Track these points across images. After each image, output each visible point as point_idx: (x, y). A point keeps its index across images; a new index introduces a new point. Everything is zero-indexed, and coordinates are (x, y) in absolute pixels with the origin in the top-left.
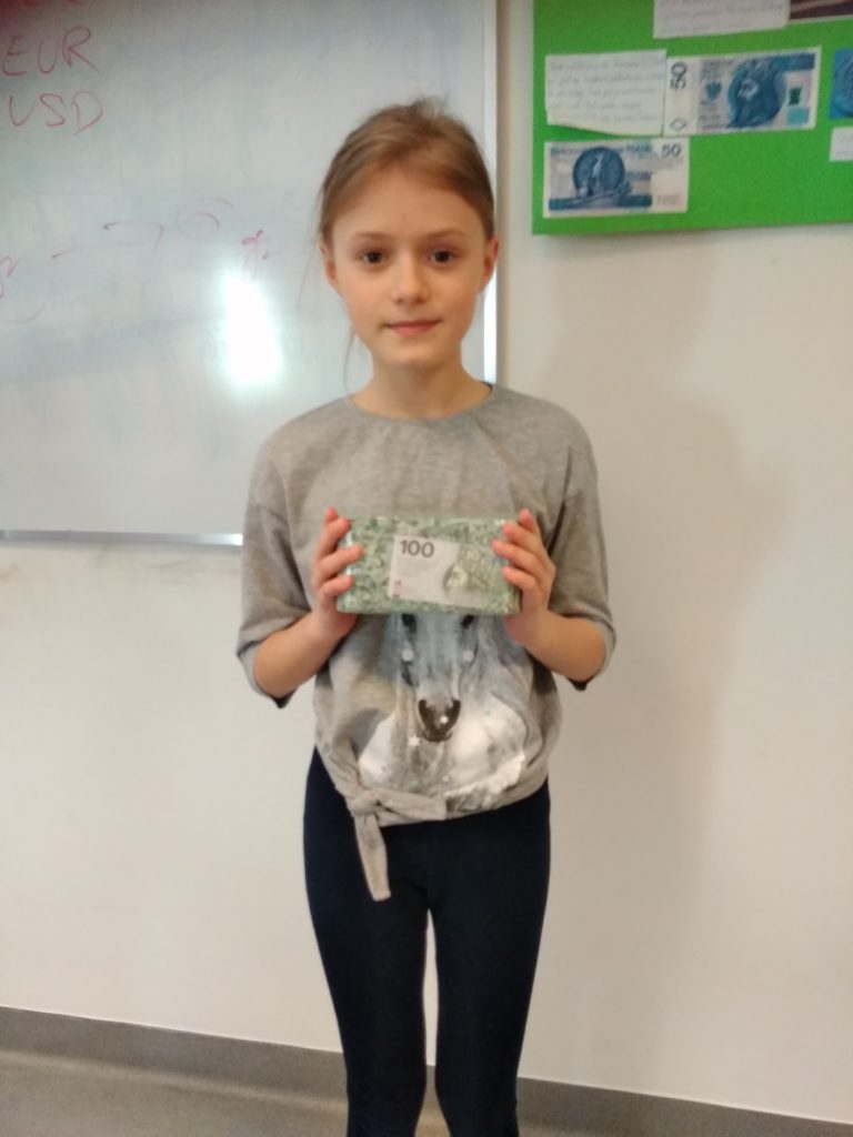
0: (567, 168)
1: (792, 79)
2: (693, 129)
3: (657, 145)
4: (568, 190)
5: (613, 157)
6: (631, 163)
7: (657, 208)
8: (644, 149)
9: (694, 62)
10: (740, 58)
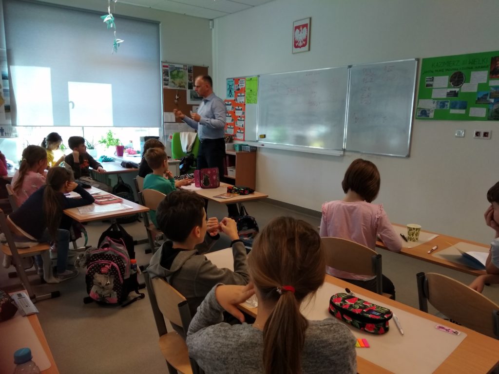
0: (420, 112)
1: (446, 103)
2: (435, 108)
3: (431, 110)
4: (420, 115)
5: (425, 111)
6: (427, 112)
7: (430, 117)
8: (429, 110)
9: (436, 101)
10: (441, 101)
